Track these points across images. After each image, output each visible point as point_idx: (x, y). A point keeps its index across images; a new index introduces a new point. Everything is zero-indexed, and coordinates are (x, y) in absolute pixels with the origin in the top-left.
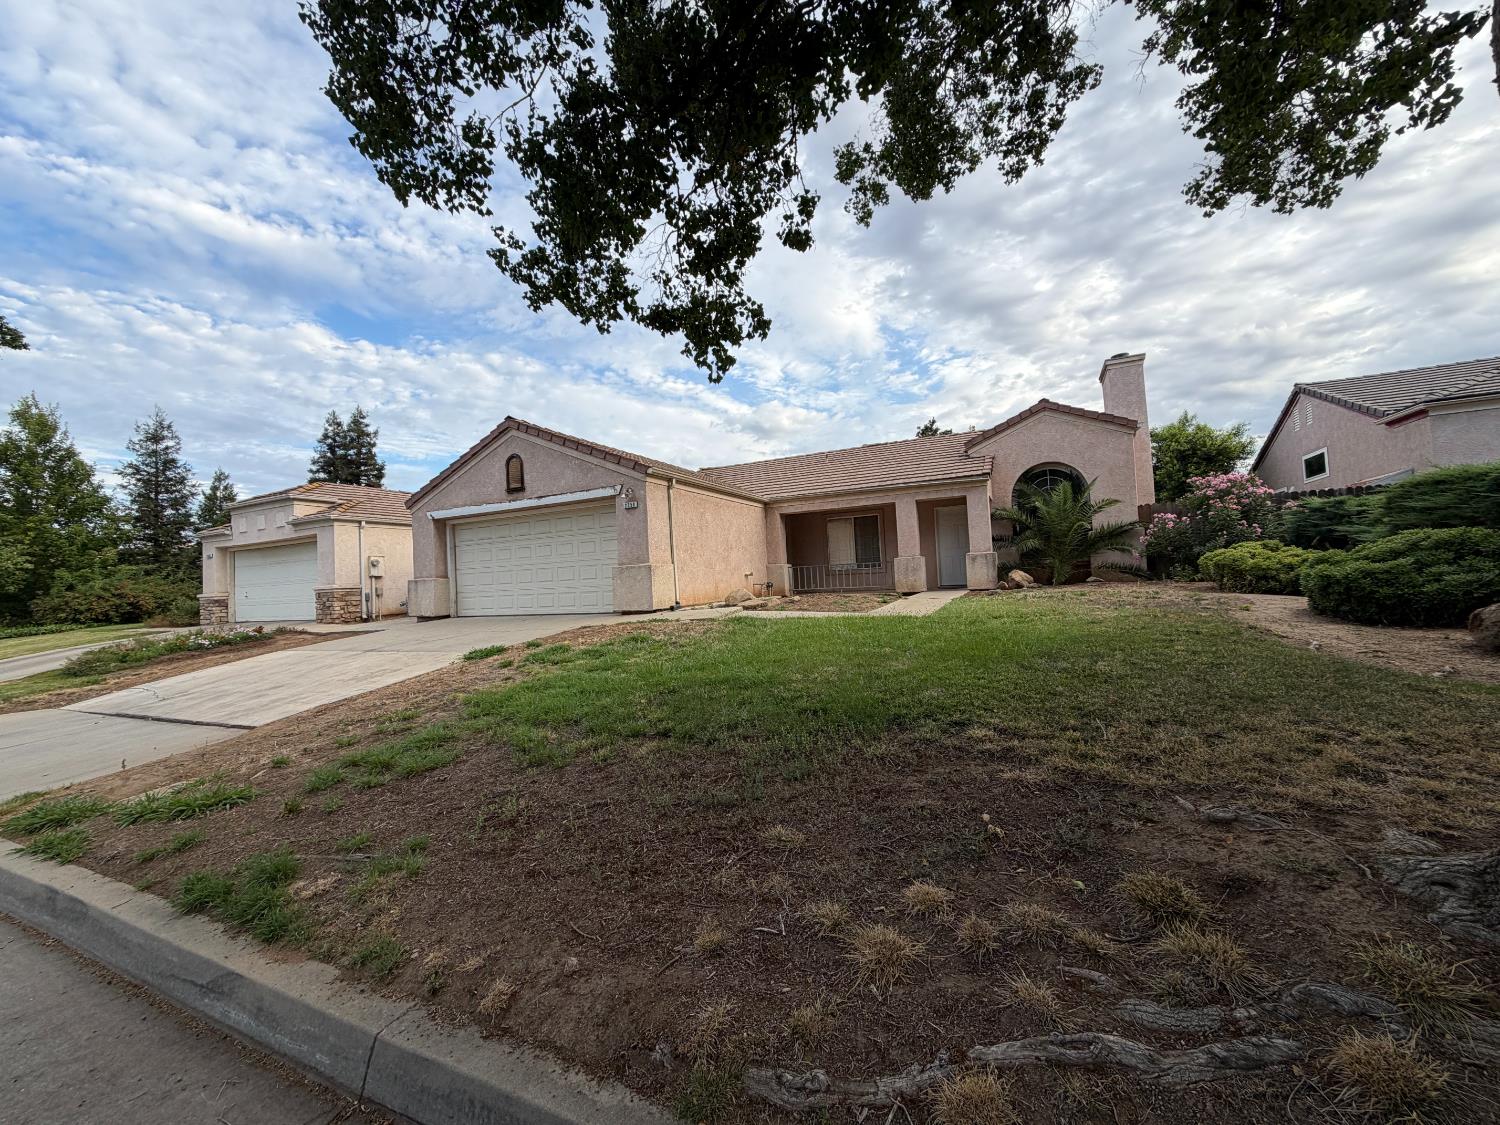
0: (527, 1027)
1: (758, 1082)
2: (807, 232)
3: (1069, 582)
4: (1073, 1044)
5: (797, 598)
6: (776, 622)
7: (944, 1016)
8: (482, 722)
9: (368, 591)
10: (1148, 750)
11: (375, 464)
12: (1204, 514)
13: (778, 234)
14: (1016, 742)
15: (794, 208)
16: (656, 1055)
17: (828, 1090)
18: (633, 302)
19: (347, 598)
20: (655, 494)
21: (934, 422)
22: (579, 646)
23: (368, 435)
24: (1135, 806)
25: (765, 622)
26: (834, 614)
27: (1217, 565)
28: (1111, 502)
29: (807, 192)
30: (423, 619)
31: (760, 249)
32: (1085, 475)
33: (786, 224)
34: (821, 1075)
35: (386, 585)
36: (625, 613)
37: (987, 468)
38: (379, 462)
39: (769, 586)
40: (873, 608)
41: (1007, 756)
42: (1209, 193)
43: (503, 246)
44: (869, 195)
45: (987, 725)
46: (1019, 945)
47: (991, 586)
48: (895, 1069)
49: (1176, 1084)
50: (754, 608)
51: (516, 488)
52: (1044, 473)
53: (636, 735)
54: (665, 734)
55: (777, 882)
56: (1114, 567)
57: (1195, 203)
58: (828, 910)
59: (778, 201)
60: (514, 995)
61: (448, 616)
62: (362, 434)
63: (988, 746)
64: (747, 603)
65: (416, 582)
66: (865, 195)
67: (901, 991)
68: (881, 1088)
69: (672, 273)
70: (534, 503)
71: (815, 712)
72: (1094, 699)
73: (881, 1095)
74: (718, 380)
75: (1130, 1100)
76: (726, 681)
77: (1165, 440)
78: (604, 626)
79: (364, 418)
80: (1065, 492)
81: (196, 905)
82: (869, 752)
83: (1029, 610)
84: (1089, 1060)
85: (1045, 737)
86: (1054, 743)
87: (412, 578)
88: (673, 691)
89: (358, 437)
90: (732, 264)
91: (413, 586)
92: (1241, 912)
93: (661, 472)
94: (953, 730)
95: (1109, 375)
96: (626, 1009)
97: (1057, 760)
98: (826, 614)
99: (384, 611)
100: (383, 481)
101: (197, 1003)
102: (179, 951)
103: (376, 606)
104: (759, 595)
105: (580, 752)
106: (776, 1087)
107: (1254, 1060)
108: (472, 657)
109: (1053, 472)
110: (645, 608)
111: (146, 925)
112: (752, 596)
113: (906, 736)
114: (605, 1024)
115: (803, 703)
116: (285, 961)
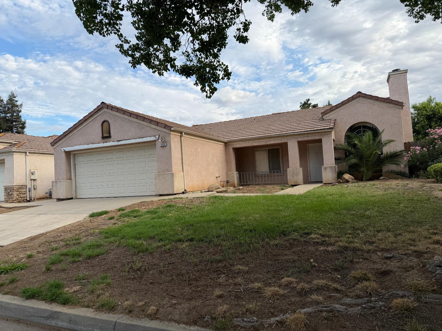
0: (164, 317)
1: (237, 321)
2: (246, 37)
3: (371, 179)
4: (326, 307)
5: (241, 187)
6: (233, 198)
7: (291, 305)
8: (112, 239)
9: (30, 187)
10: (374, 239)
11: (21, 121)
12: (434, 147)
13: (234, 36)
14: (327, 239)
15: (241, 26)
16: (206, 319)
17: (257, 321)
18: (174, 63)
19: (20, 190)
20: (174, 140)
21: (309, 100)
22: (143, 209)
23: (17, 106)
24: (362, 255)
25: (228, 198)
26: (259, 194)
27: (434, 171)
28: (391, 141)
29: (246, 20)
30: (59, 200)
31: (227, 43)
32: (379, 128)
33: (238, 32)
34: (255, 318)
35: (38, 183)
36: (161, 195)
37: (332, 125)
38: (23, 120)
39: (228, 182)
40: (276, 192)
41: (323, 243)
42: (417, 13)
43: (122, 43)
44: (273, 8)
45: (317, 234)
46: (316, 290)
47: (334, 181)
48: (276, 316)
49: (351, 313)
50: (221, 192)
51: (106, 136)
52: (359, 127)
53: (180, 240)
54: (191, 240)
55: (239, 280)
56: (392, 172)
57: (412, 17)
58: (257, 285)
59: (234, 23)
60: (157, 310)
61: (72, 198)
62: (14, 106)
63: (317, 240)
64: (219, 190)
65: (56, 182)
66: (271, 9)
67: (279, 301)
68: (272, 320)
69: (190, 51)
70: (116, 143)
71: (251, 231)
72: (360, 224)
73: (272, 322)
74: (210, 97)
75: (338, 317)
76: (214, 220)
77: (421, 110)
78: (153, 201)
79: (15, 97)
80: (369, 136)
81: (32, 296)
82: (272, 243)
83: (346, 192)
84: (329, 310)
85: (339, 237)
86: (341, 238)
87: (54, 180)
88: (192, 225)
89: (12, 107)
90: (216, 50)
91: (54, 184)
92: (384, 279)
93: (178, 129)
94: (304, 236)
95: (391, 79)
96: (195, 310)
97: (341, 244)
98: (255, 194)
99: (37, 197)
100: (25, 130)
101: (44, 322)
102: (33, 308)
103: (33, 194)
104: (223, 187)
105: (158, 247)
106: (242, 322)
107: (373, 307)
108: (92, 216)
109: (364, 127)
110: (171, 193)
111: (15, 302)
112: (220, 187)
113: (286, 238)
114: (188, 314)
115: (246, 227)
116: (74, 308)
